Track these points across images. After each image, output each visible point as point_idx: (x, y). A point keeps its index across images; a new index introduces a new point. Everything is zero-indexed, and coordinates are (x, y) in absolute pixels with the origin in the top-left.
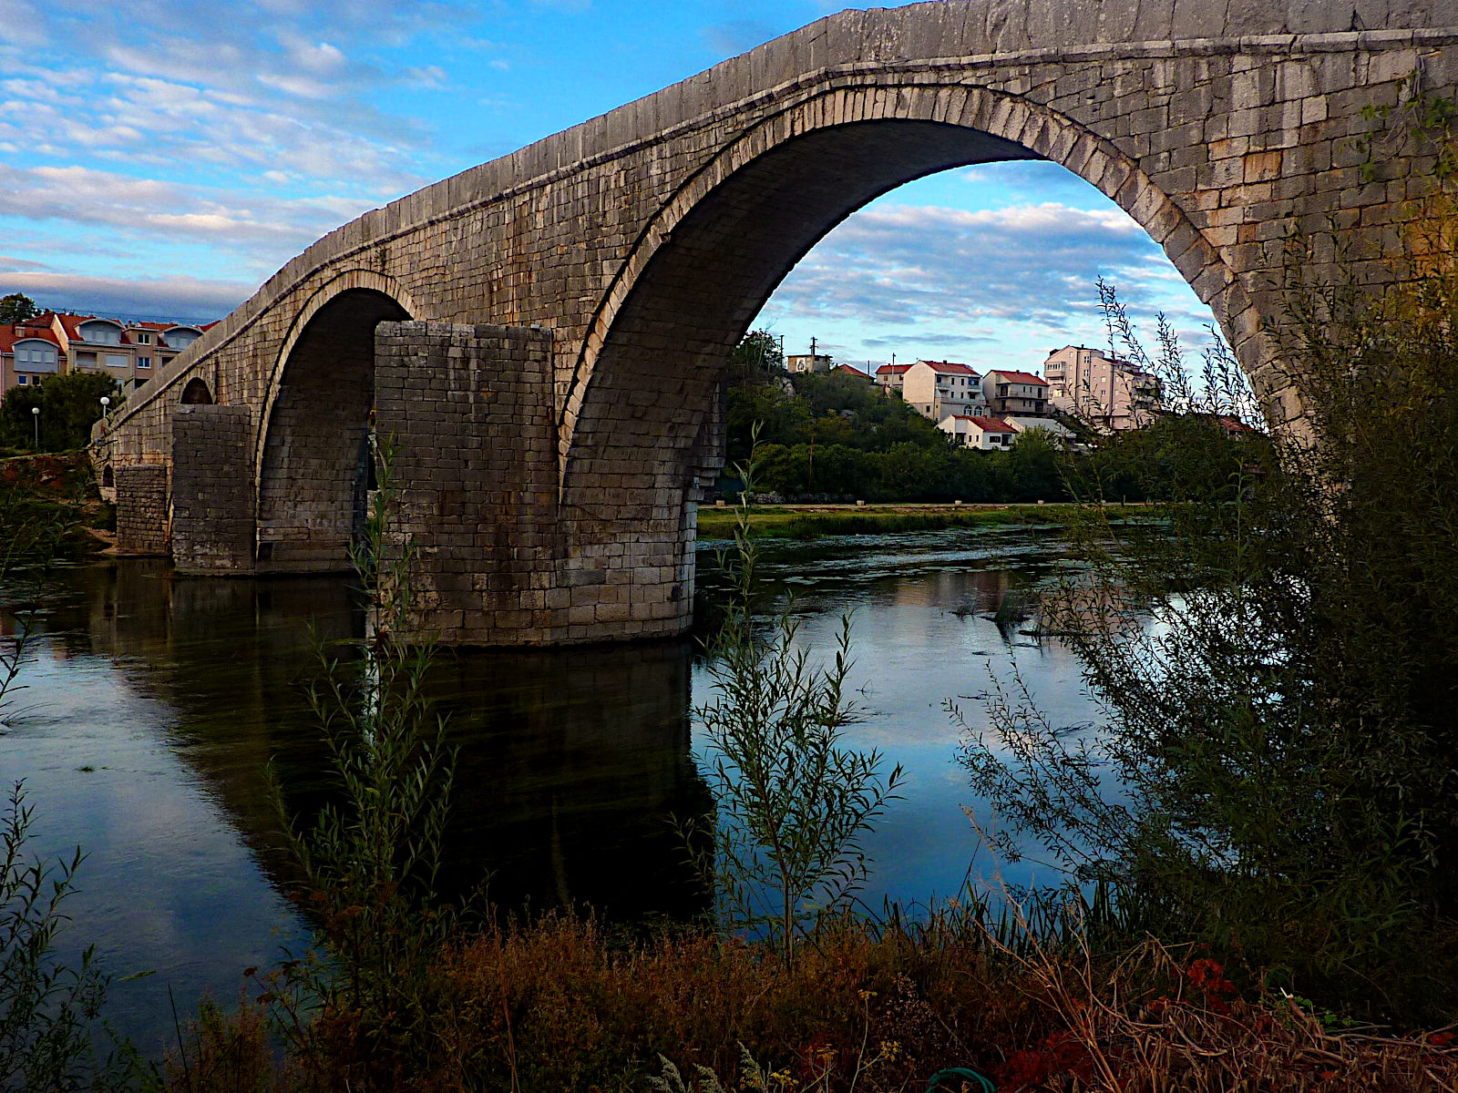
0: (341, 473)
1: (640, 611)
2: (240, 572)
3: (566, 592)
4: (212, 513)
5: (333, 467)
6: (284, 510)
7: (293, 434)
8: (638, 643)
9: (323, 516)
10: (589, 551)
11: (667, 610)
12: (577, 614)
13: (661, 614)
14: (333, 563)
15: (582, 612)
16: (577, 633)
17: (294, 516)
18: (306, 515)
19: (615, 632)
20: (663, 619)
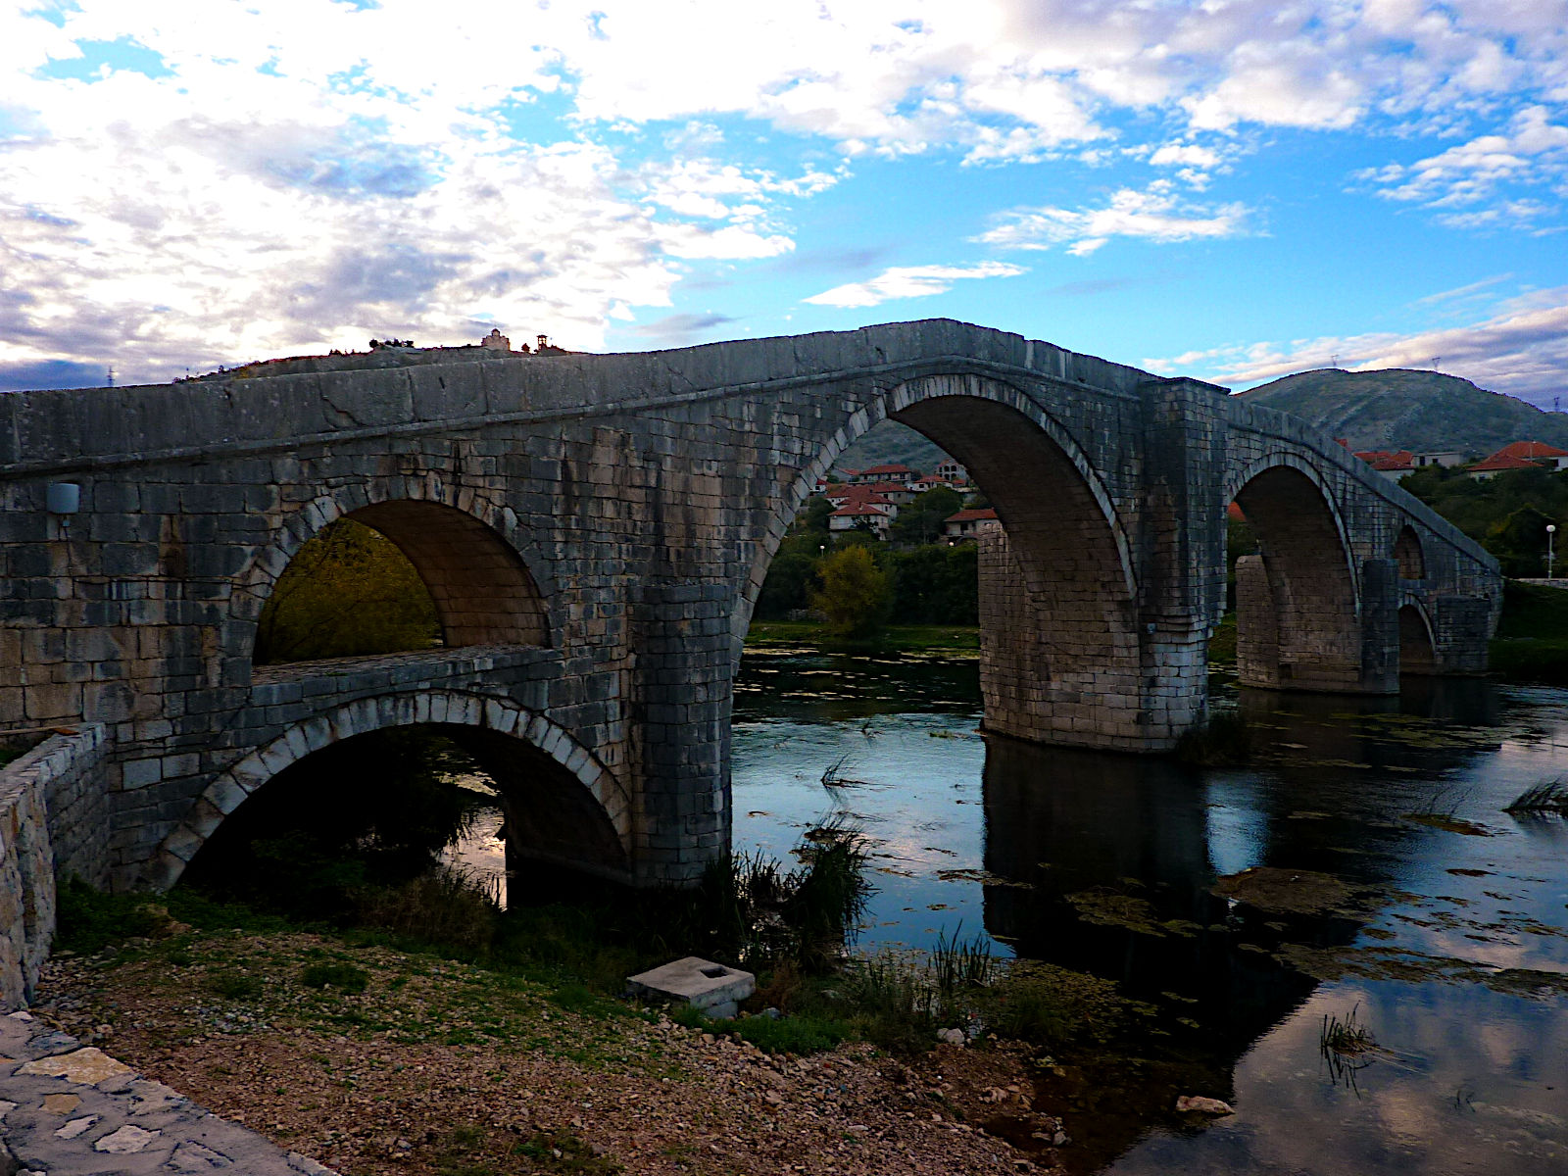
0: (1342, 608)
1: (1109, 728)
2: (1272, 686)
3: (1049, 706)
4: (1257, 639)
5: (1332, 602)
6: (1299, 638)
7: (1288, 576)
8: (1107, 753)
9: (1332, 644)
10: (1065, 677)
11: (1133, 730)
12: (1057, 722)
13: (1126, 733)
14: (1348, 685)
15: (1062, 722)
16: (1058, 736)
17: (1307, 643)
18: (1317, 642)
19: (1087, 740)
20: (1130, 737)
